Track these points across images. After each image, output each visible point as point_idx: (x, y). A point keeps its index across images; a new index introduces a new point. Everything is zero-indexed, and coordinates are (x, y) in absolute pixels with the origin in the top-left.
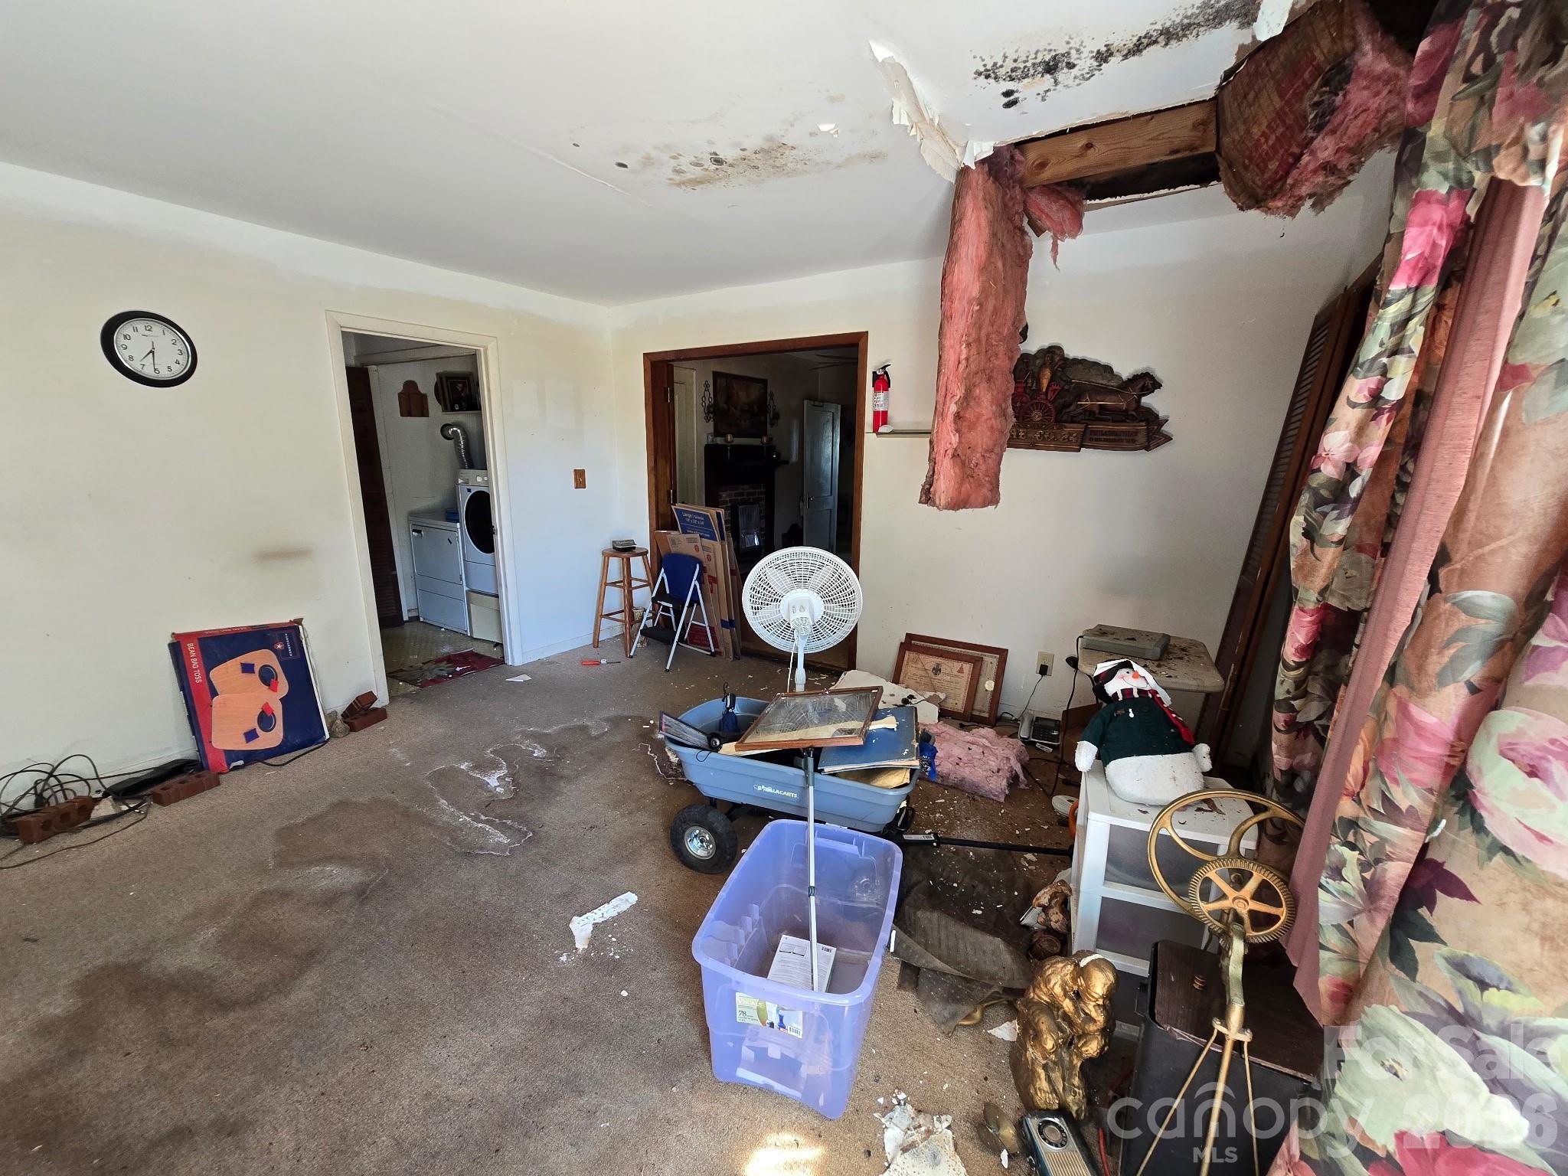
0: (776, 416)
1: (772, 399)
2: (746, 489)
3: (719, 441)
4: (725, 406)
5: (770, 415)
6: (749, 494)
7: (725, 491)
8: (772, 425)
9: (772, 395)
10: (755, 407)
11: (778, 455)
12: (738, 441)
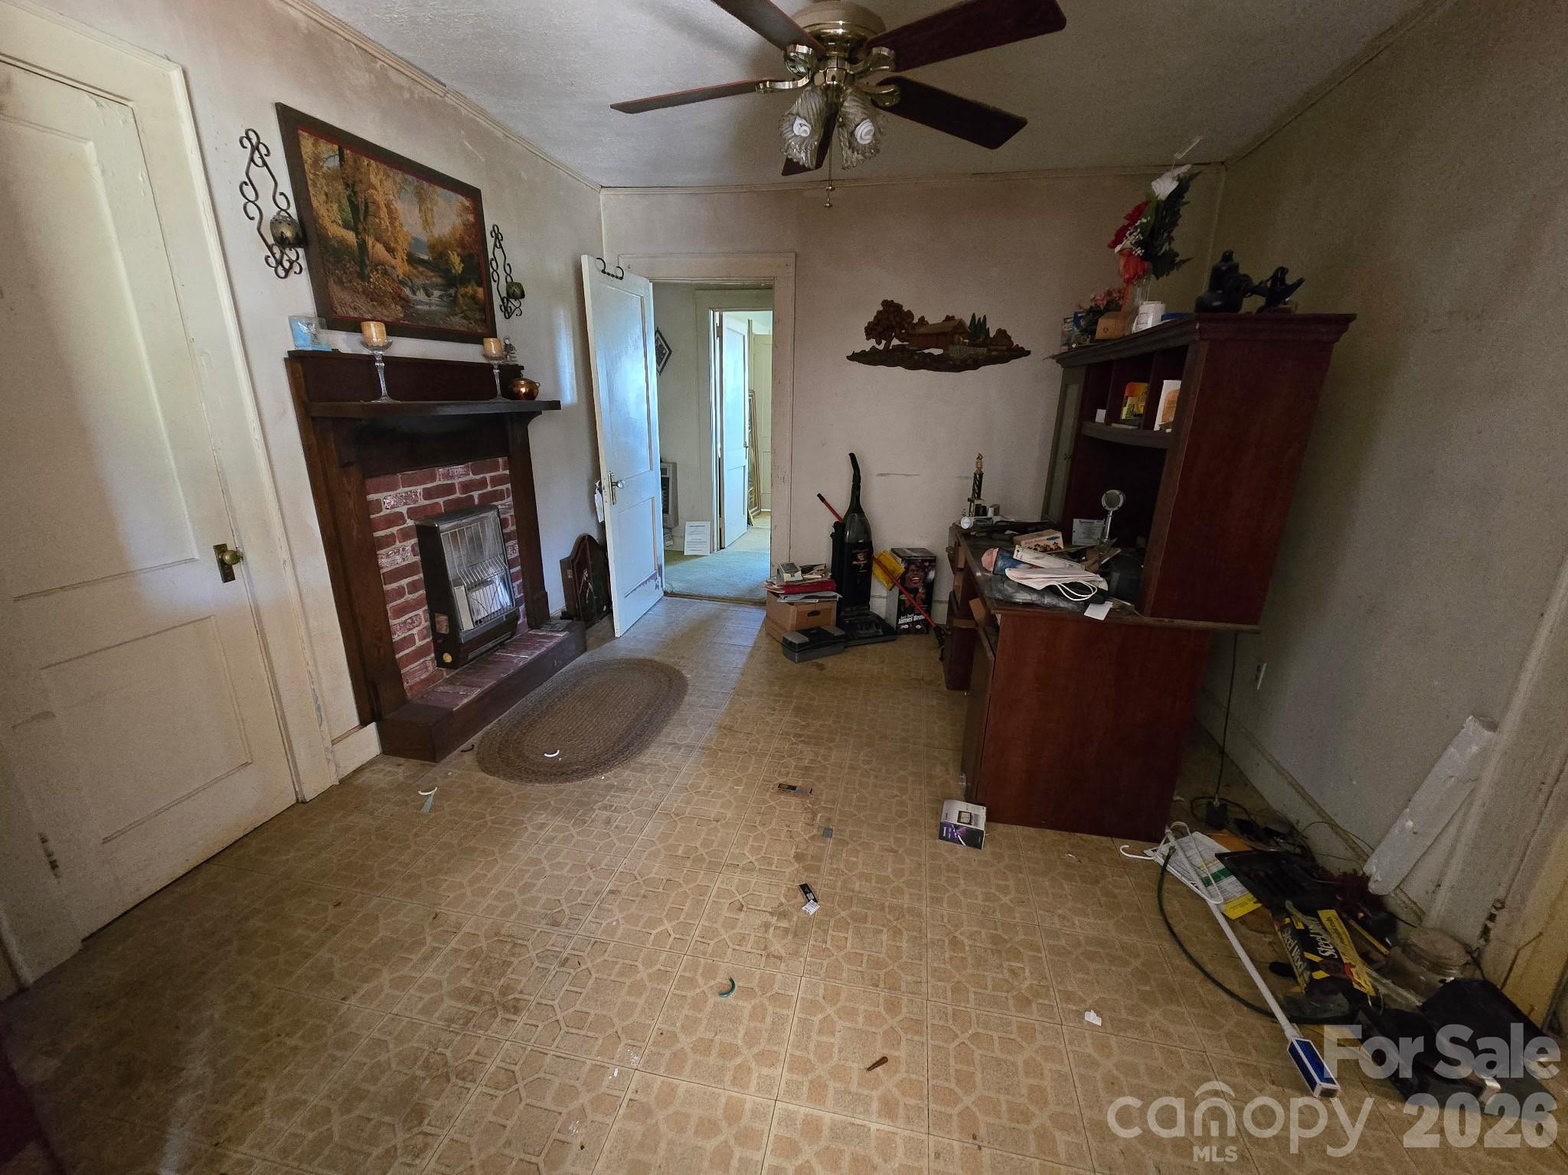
0: (516, 293)
1: (499, 244)
2: (459, 474)
3: (343, 342)
4: (350, 237)
5: (499, 288)
6: (467, 487)
7: (392, 487)
8: (508, 313)
9: (498, 237)
10: (455, 259)
11: (533, 387)
12: (408, 348)
